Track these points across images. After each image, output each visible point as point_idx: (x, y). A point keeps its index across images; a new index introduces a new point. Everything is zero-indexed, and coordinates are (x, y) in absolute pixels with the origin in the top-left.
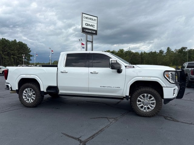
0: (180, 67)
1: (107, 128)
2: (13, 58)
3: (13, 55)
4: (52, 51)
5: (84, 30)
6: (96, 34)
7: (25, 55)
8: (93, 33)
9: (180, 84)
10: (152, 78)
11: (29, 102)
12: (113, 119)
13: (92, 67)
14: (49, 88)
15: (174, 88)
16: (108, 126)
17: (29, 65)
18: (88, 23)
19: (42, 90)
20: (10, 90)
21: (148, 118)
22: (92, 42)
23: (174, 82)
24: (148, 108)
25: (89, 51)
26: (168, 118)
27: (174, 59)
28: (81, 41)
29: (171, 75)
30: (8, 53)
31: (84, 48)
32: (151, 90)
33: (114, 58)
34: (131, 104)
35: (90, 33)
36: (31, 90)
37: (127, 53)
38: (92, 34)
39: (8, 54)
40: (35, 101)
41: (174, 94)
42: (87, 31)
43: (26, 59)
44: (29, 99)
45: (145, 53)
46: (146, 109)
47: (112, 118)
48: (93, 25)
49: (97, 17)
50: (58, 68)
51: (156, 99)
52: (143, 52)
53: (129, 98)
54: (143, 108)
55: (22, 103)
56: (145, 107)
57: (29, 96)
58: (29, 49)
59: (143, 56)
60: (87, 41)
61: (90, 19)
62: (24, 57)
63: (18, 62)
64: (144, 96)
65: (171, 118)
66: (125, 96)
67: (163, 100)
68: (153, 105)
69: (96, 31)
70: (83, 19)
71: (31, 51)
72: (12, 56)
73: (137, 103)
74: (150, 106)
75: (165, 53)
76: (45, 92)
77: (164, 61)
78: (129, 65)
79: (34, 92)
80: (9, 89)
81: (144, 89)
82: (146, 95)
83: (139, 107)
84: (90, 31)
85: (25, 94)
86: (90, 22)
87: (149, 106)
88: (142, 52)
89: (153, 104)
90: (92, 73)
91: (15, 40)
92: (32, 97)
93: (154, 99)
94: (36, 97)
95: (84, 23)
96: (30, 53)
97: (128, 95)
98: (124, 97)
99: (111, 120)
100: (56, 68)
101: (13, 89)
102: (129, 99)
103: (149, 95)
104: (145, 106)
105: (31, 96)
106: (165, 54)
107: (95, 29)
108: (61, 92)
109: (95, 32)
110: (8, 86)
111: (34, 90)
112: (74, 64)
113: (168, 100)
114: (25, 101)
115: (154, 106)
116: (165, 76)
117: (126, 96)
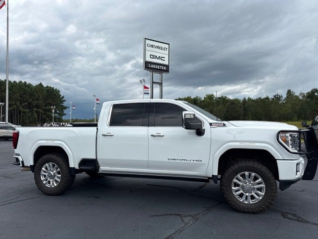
0: (309, 123)
1: (179, 233)
2: (37, 112)
3: (37, 106)
4: (98, 100)
5: (148, 66)
6: (167, 71)
7: (55, 107)
8: (163, 69)
9: (307, 155)
10: (256, 144)
11: (51, 186)
12: (190, 218)
13: (154, 125)
14: (84, 162)
15: (296, 162)
16: (180, 231)
17: (61, 124)
18: (155, 54)
19: (72, 165)
20: (21, 165)
21: (252, 215)
22: (161, 84)
23: (296, 151)
24: (252, 197)
25: (156, 100)
26: (289, 216)
27: (300, 109)
28: (143, 84)
29: (290, 138)
30: (29, 104)
31: (148, 93)
32: (256, 165)
33: (190, 111)
34: (221, 190)
35: (158, 69)
36: (54, 166)
37: (219, 101)
38: (160, 71)
39: (30, 106)
40: (60, 184)
41: (297, 171)
42: (152, 66)
43: (58, 113)
44: (51, 180)
45: (249, 99)
46: (249, 198)
47: (189, 216)
48: (163, 56)
49: (169, 44)
50: (97, 129)
51: (266, 180)
52: (247, 99)
53: (219, 179)
54: (244, 197)
55: (39, 189)
56: (247, 196)
57: (51, 177)
58: (63, 97)
59: (246, 105)
60: (153, 83)
61: (158, 47)
62: (53, 111)
63: (45, 119)
64: (243, 176)
65: (294, 215)
66: (211, 176)
67: (278, 183)
68: (261, 191)
69: (167, 66)
70: (147, 47)
71: (64, 101)
72: (35, 109)
73: (233, 188)
74: (256, 194)
75: (283, 99)
76: (77, 170)
77: (282, 113)
78: (216, 122)
79: (59, 169)
80: (19, 164)
81: (243, 164)
82: (247, 173)
83: (236, 195)
84: (158, 67)
85: (45, 172)
86: (158, 53)
87: (253, 193)
88: (245, 98)
89: (260, 189)
90: (155, 136)
91: (41, 84)
92: (56, 178)
93: (263, 181)
94: (62, 178)
95: (148, 54)
96: (63, 104)
97: (217, 174)
98: (210, 178)
99: (186, 220)
100: (95, 128)
101: (25, 165)
102: (219, 182)
103: (253, 174)
104: (247, 194)
105: (54, 176)
106: (284, 101)
107: (166, 63)
108: (103, 168)
109: (165, 68)
110: (17, 160)
111: (59, 166)
112: (129, 121)
113: (288, 183)
114: (44, 185)
115: (263, 194)
116: (280, 140)
117: (213, 176)
